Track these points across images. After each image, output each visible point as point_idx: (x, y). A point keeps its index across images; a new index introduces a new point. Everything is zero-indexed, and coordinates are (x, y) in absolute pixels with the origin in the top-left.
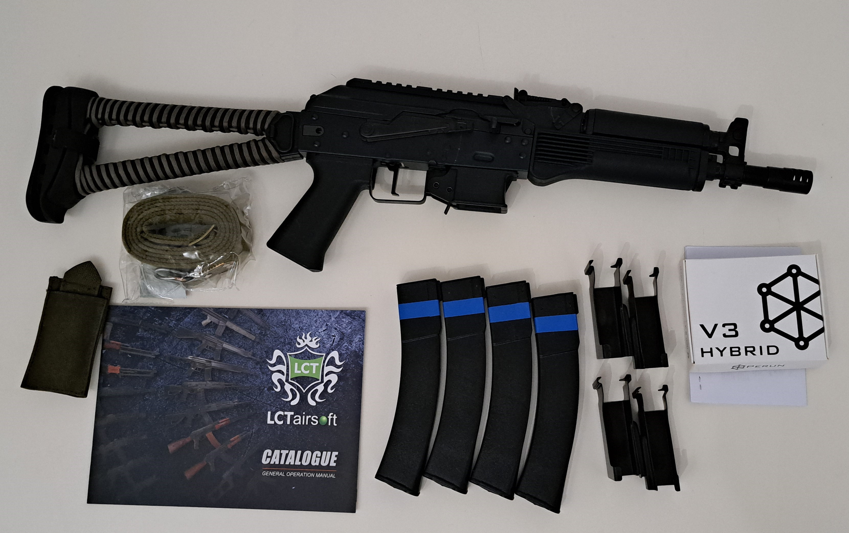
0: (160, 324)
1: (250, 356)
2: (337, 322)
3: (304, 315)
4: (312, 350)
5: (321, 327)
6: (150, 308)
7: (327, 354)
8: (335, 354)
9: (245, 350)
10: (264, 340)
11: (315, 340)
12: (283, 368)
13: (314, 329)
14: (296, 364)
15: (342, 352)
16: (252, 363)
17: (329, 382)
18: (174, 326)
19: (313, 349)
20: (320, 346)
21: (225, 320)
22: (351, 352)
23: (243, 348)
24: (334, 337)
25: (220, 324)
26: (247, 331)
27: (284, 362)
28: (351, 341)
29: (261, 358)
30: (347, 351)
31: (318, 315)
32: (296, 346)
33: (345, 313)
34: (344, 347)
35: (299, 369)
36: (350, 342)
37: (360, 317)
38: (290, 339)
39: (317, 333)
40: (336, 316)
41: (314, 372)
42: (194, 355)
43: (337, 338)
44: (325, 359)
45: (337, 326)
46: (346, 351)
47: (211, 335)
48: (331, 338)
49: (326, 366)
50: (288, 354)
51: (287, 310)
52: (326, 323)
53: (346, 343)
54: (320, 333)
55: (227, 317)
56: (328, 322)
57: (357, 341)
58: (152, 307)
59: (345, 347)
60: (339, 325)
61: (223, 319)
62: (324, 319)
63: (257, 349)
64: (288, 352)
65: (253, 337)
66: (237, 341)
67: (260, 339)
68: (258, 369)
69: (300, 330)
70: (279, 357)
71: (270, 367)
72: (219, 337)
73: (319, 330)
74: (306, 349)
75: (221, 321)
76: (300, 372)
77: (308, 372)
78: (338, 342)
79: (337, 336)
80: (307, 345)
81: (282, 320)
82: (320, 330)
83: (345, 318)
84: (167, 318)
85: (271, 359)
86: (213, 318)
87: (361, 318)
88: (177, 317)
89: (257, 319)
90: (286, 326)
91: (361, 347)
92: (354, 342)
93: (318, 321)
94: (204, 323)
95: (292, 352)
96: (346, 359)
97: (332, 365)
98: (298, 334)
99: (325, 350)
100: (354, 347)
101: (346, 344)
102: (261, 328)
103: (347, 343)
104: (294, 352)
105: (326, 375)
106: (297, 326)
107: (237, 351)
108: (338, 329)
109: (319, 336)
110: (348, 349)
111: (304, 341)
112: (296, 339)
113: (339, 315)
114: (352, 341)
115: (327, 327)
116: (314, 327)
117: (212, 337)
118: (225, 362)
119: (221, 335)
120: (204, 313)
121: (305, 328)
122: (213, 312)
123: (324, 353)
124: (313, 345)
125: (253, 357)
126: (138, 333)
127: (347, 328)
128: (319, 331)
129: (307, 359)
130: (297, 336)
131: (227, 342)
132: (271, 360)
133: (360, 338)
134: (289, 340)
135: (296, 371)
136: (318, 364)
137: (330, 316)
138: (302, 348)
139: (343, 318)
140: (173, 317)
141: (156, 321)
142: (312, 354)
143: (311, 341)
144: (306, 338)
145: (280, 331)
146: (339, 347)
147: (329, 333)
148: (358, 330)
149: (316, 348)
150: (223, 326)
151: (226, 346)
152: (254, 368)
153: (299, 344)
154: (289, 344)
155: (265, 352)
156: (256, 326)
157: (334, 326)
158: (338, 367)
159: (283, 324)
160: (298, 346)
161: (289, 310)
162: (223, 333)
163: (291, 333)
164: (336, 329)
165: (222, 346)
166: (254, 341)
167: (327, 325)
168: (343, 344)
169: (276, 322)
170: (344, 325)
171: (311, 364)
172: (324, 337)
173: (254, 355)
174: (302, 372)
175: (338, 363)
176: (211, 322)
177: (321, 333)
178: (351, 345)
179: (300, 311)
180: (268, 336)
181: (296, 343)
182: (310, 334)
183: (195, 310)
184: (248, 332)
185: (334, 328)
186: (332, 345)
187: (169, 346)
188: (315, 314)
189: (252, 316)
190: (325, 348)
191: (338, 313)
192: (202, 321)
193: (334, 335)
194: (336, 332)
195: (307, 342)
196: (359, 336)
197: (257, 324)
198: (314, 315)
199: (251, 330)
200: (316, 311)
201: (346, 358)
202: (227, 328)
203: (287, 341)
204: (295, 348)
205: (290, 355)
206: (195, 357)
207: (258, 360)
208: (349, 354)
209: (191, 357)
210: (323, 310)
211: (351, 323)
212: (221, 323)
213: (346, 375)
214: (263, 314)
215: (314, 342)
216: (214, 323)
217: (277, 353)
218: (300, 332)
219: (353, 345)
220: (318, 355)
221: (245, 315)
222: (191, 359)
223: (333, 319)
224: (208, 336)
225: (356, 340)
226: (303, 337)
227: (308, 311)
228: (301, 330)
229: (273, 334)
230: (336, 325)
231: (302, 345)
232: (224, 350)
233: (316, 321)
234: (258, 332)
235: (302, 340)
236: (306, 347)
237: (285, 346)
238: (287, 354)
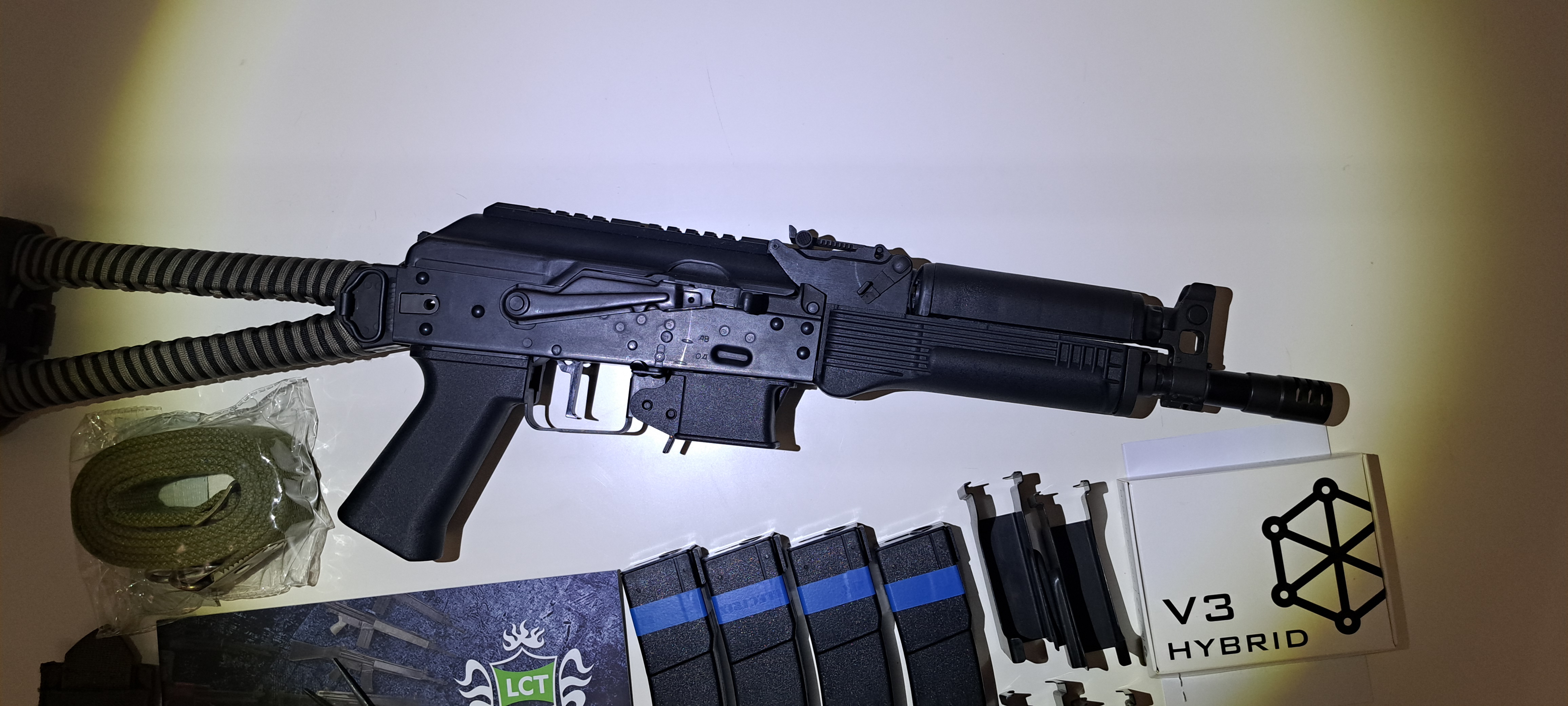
0: (258, 641)
1: (425, 677)
2: (570, 597)
3: (510, 592)
4: (533, 653)
5: (543, 610)
6: (235, 616)
7: (561, 657)
8: (574, 654)
9: (415, 667)
10: (445, 645)
11: (535, 633)
12: (487, 691)
13: (530, 614)
14: (509, 681)
15: (586, 649)
16: (429, 689)
18: (282, 642)
19: (533, 651)
20: (545, 644)
21: (371, 619)
22: (603, 647)
23: (411, 664)
24: (568, 625)
25: (363, 628)
26: (412, 634)
27: (486, 680)
28: (599, 628)
29: (446, 679)
30: (596, 647)
31: (533, 589)
32: (503, 648)
33: (582, 580)
34: (588, 641)
35: (515, 688)
36: (599, 630)
37: (608, 583)
38: (490, 637)
39: (537, 621)
40: (566, 587)
41: (542, 691)
42: (327, 688)
43: (574, 626)
44: (559, 664)
45: (571, 605)
46: (593, 646)
47: (350, 648)
48: (563, 627)
49: (562, 678)
50: (491, 664)
51: (478, 586)
52: (550, 602)
53: (591, 632)
54: (542, 620)
55: (373, 613)
56: (553, 599)
57: (610, 626)
58: (239, 612)
59: (591, 641)
60: (575, 602)
61: (367, 618)
62: (546, 593)
63: (435, 663)
64: (491, 662)
65: (425, 644)
66: (397, 653)
67: (438, 644)
68: (442, 698)
69: (506, 620)
70: (476, 673)
71: (462, 692)
72: (366, 652)
73: (539, 615)
74: (522, 652)
75: (363, 622)
76: (517, 694)
77: (531, 692)
78: (577, 632)
79: (573, 623)
80: (522, 644)
81: (471, 606)
82: (541, 614)
83: (583, 588)
84: (268, 629)
85: (463, 678)
86: (349, 618)
87: (611, 585)
88: (284, 626)
89: (427, 609)
90: (479, 616)
91: (618, 636)
92: (605, 628)
93: (536, 600)
94: (334, 628)
95: (498, 660)
96: (595, 662)
97: (571, 675)
98: (503, 628)
99: (556, 649)
100: (606, 638)
101: (591, 635)
102: (436, 624)
103: (593, 633)
104: (502, 660)
105: (565, 694)
106: (500, 612)
107: (400, 672)
108: (574, 610)
109: (541, 626)
110: (595, 642)
111: (516, 638)
112: (501, 636)
113: (570, 585)
114: (601, 628)
115: (553, 608)
116: (531, 611)
117: (351, 651)
118: (382, 694)
119: (367, 647)
120: (331, 611)
121: (514, 614)
122: (348, 608)
123: (555, 655)
124: (534, 643)
125: (430, 679)
126: (222, 663)
127: (589, 606)
128: (541, 617)
129: (525, 670)
130: (503, 631)
131: (380, 658)
132: (463, 680)
133: (614, 621)
134: (489, 639)
135: (511, 694)
136: (546, 677)
137: (556, 587)
138: (515, 651)
139: (579, 588)
140: (278, 625)
141: (250, 637)
142: (535, 659)
143: (529, 636)
144: (519, 632)
145: (471, 626)
146: (580, 642)
147: (558, 619)
148: (609, 606)
149: (539, 649)
150: (369, 630)
151: (378, 664)
152: (436, 697)
153: (508, 644)
154: (491, 646)
155: (450, 666)
156: (427, 622)
157: (566, 605)
158: (583, 677)
159: (474, 612)
160: (507, 649)
161: (481, 586)
162: (371, 643)
163: (492, 627)
164: (569, 610)
165: (373, 665)
166: (427, 650)
167: (552, 605)
168: (587, 635)
169: (462, 610)
170: (583, 602)
171: (535, 678)
172: (551, 626)
173: (431, 674)
174: (520, 693)
175: (582, 670)
176: (347, 626)
177: (544, 620)
178: (601, 634)
179: (500, 585)
180: (451, 638)
181: (502, 644)
182: (525, 623)
183: (315, 609)
184: (415, 635)
185: (566, 609)
186: (567, 640)
187: (280, 677)
188: (528, 588)
189: (418, 605)
190: (555, 645)
191: (570, 580)
192: (331, 626)
193: (567, 620)
194: (571, 615)
195: (522, 638)
196: (613, 618)
197: (429, 618)
198: (526, 590)
199: (419, 632)
200: (528, 582)
201: (594, 659)
202: (376, 632)
203: (486, 641)
204: (502, 653)
205: (495, 666)
206: (329, 692)
207: (440, 681)
208: (600, 651)
209: (321, 693)
210: (542, 580)
211: (594, 595)
212: (365, 626)
213: (600, 689)
214: (436, 600)
215: (534, 637)
216: (351, 627)
217: (472, 665)
218: (507, 623)
219: (604, 635)
220: (545, 660)
221: (405, 605)
222: (321, 695)
223: (561, 592)
224: (344, 651)
225: (609, 624)
226: (514, 632)
227: (515, 583)
228: (508, 618)
229: (459, 632)
230: (569, 602)
231: (514, 645)
232: (376, 671)
233: (532, 601)
234: (432, 633)
235: (512, 637)
236: (522, 649)
237: (483, 651)
238: (489, 665)
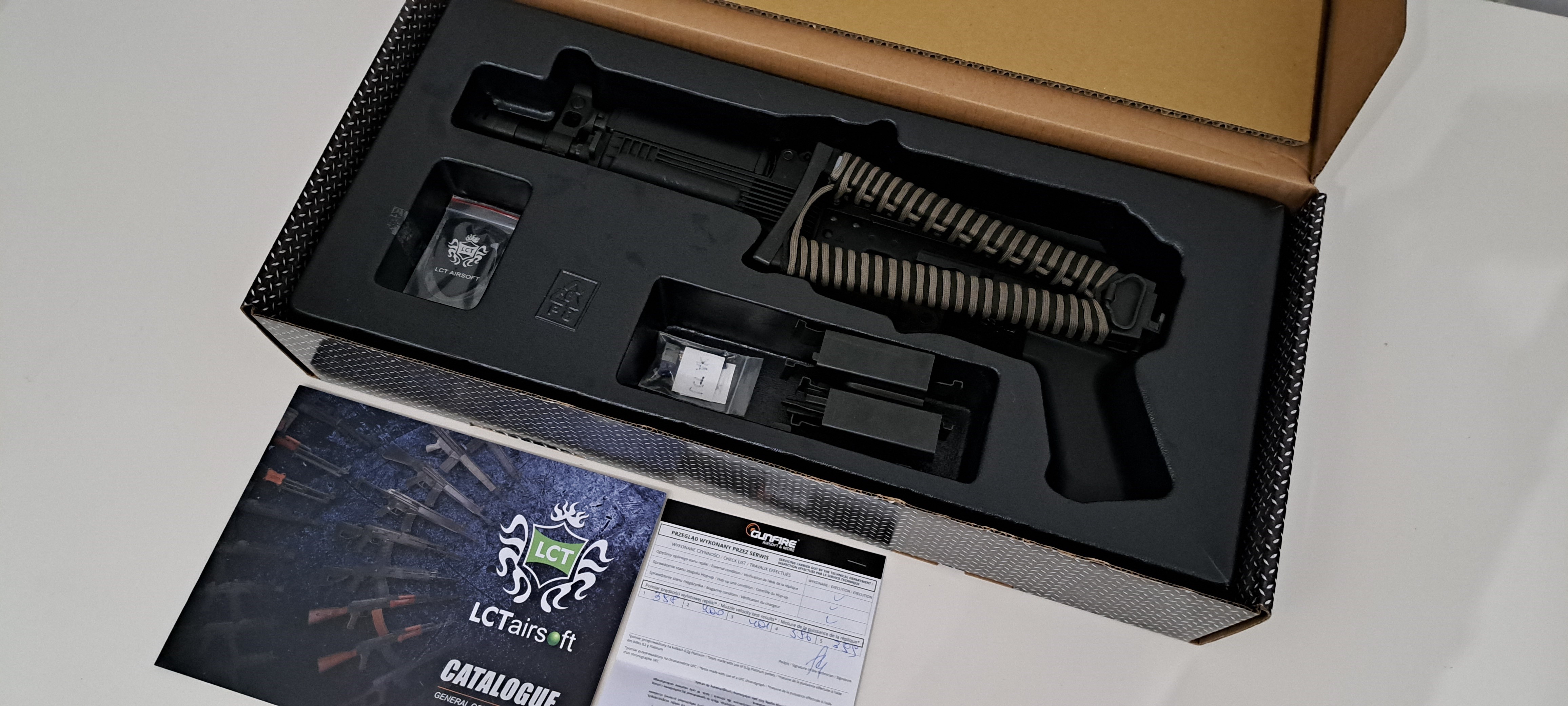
0: (366, 432)
1: (479, 514)
2: (621, 499)
3: (576, 476)
4: (571, 530)
5: (595, 500)
6: (360, 406)
7: (592, 542)
8: (602, 545)
9: (475, 502)
10: (507, 496)
11: (581, 516)
12: (520, 544)
13: (584, 500)
14: (542, 543)
15: (614, 544)
16: (477, 523)
17: (582, 583)
18: (384, 440)
19: (572, 528)
20: (584, 527)
21: (462, 452)
22: (627, 547)
23: (474, 499)
24: (608, 520)
25: (452, 456)
26: (486, 475)
27: (524, 535)
28: (632, 532)
29: (494, 521)
30: (622, 545)
31: (596, 481)
32: (550, 517)
33: (635, 489)
34: (619, 538)
35: (543, 551)
36: (630, 533)
37: (655, 500)
38: (544, 504)
39: (586, 506)
40: (621, 489)
41: (564, 562)
42: (399, 489)
43: (613, 523)
44: (587, 547)
45: (618, 505)
46: (620, 544)
47: (433, 467)
48: (604, 519)
49: (585, 558)
50: (534, 525)
51: (555, 462)
52: (603, 496)
53: (624, 532)
54: (590, 507)
55: (466, 448)
56: (607, 495)
57: (641, 534)
58: (364, 405)
59: (620, 539)
60: (622, 504)
61: (459, 450)
62: (603, 489)
63: (492, 505)
64: (535, 523)
65: (492, 487)
66: (467, 486)
67: (502, 493)
68: (483, 534)
69: (563, 496)
70: (520, 527)
71: (501, 537)
72: (445, 475)
73: (590, 503)
74: (563, 526)
75: (454, 452)
76: (543, 556)
77: (555, 559)
78: (614, 528)
79: (613, 519)
80: (566, 520)
81: (542, 474)
82: (592, 503)
83: (634, 496)
84: (379, 426)
85: (507, 526)
86: (445, 444)
87: (657, 503)
88: (393, 429)
89: (507, 463)
90: (544, 485)
91: (644, 544)
92: (636, 534)
93: (594, 490)
94: (430, 447)
95: (541, 524)
96: (616, 556)
97: (593, 560)
98: (558, 501)
99: (590, 534)
100: (633, 541)
101: (623, 534)
102: (508, 477)
103: (626, 533)
104: (544, 525)
105: (581, 572)
106: (561, 488)
107: (461, 501)
108: (619, 510)
109: (588, 512)
110: (623, 542)
111: (563, 513)
112: (553, 507)
113: (626, 490)
114: (634, 532)
115: (603, 502)
116: (585, 497)
117: (433, 470)
118: (439, 512)
119: (447, 471)
120: (434, 433)
121: (571, 494)
122: (448, 437)
123: (587, 538)
124: (576, 523)
125: (482, 516)
126: (330, 437)
127: (631, 512)
128: (591, 505)
129: (559, 541)
130: (556, 503)
131: (452, 484)
132: (507, 528)
133: (646, 531)
134: (543, 505)
135: (538, 554)
136: (572, 552)
137: (613, 487)
138: (558, 523)
139: (631, 495)
140: (387, 427)
141: (363, 427)
142: (570, 535)
143: (574, 516)
144: (568, 510)
145: (534, 490)
146: (611, 536)
147: (603, 512)
148: (648, 518)
149: (577, 529)
150: (455, 459)
151: (449, 488)
152: (479, 532)
153: (555, 515)
154: (541, 511)
155: (503, 513)
156: (502, 472)
157: (615, 503)
158: (602, 565)
159: (542, 480)
160: (553, 518)
161: (558, 463)
162: (452, 470)
163: (549, 496)
164: (616, 508)
165: (444, 487)
166: (491, 493)
167: (604, 499)
168: (620, 533)
169: (533, 474)
170: (629, 507)
171: (563, 550)
172: (595, 515)
173: (484, 513)
174: (546, 557)
175: (603, 558)
176: (440, 449)
177: (592, 508)
178: (631, 537)
179: (572, 468)
180: (514, 492)
181: (550, 513)
182: (576, 505)
183: (423, 427)
184: (488, 477)
185: (613, 507)
186: (602, 531)
187: (367, 466)
188: (592, 479)
189: (502, 456)
190: (591, 531)
191: (626, 486)
192: (429, 444)
193: (609, 515)
194: (615, 513)
195: (568, 515)
196: (646, 528)
197: (504, 469)
198: (590, 480)
199: (492, 476)
200: (595, 474)
201: (617, 554)
202: (460, 464)
203: (539, 506)
204: (547, 520)
205: (537, 528)
206: (398, 493)
207: (489, 521)
208: (624, 549)
209: (392, 491)
210: (606, 477)
211: (640, 505)
212: (454, 455)
213: (609, 579)
214: (518, 459)
215: (578, 518)
216: (443, 452)
217: (519, 519)
218: (562, 498)
219: (633, 539)
220: (577, 539)
221: (491, 452)
222: (392, 493)
223: (616, 493)
224: (428, 467)
225: (640, 532)
226: (564, 508)
227: (584, 472)
228: (565, 495)
229: (522, 490)
230: (618, 502)
231: (560, 517)
232: (444, 493)
233: (590, 490)
234: (502, 482)
235: (561, 511)
236: (564, 523)
237: (534, 512)
238: (532, 525)
